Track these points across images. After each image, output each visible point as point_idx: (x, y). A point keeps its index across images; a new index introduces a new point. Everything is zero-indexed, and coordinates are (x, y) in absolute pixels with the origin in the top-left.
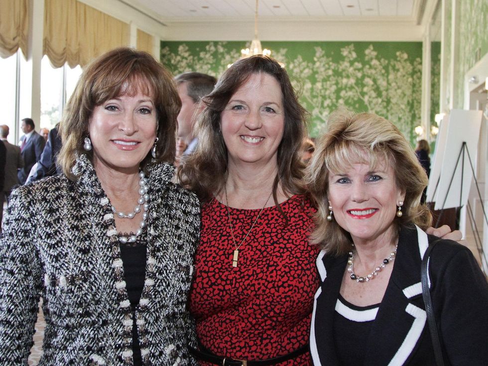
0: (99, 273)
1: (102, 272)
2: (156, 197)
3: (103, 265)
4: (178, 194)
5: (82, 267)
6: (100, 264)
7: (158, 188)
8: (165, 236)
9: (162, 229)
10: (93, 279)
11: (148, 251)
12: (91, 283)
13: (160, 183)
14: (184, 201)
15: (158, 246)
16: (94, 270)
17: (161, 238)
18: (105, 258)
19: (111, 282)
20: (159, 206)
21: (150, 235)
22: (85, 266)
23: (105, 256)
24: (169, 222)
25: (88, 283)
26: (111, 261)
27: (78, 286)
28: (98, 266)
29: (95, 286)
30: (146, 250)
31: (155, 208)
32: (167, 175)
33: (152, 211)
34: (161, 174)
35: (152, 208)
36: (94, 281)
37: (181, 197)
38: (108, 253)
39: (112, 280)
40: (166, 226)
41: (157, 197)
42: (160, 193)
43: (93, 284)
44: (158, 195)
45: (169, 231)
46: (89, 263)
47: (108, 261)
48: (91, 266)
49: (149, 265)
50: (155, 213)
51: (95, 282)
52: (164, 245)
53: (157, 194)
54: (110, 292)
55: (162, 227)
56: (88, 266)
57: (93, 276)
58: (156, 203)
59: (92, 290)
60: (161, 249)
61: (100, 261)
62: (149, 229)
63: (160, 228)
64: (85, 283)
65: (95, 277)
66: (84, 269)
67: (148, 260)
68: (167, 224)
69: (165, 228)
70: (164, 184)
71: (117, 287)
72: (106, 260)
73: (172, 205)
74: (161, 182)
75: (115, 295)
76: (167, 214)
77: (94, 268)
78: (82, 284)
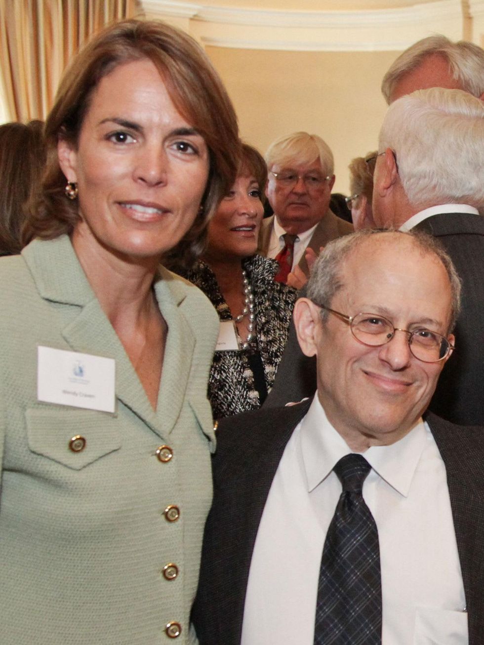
0: (232, 382)
1: (235, 380)
2: (262, 300)
3: (235, 374)
4: (281, 295)
5: (216, 375)
6: (233, 373)
7: (262, 289)
8: (280, 340)
9: (275, 332)
10: (228, 388)
11: (263, 360)
12: (226, 392)
13: (264, 284)
14: (289, 301)
15: (274, 351)
16: (227, 379)
17: (276, 343)
18: (236, 366)
19: (244, 392)
20: (266, 309)
21: (261, 342)
22: (218, 374)
23: (235, 364)
24: (280, 324)
25: (223, 392)
26: (242, 370)
27: (213, 395)
28: (231, 374)
29: (230, 396)
30: (261, 359)
31: (263, 313)
32: (270, 274)
33: (261, 316)
34: (263, 273)
35: (259, 313)
36: (228, 390)
37: (286, 298)
38: (238, 362)
39: (245, 390)
40: (279, 329)
41: (264, 300)
42: (266, 296)
43: (228, 394)
44: (265, 298)
45: (283, 335)
46: (222, 372)
47: (239, 369)
48: (224, 375)
49: (267, 374)
50: (263, 318)
51: (230, 391)
52: (281, 350)
53: (263, 297)
54: (244, 402)
55: (274, 330)
56: (221, 374)
57: (227, 385)
58: (263, 307)
59: (227, 399)
60: (279, 354)
61: (232, 370)
62: (259, 336)
63: (272, 331)
64: (220, 391)
65: (229, 386)
66: (218, 377)
67: (264, 369)
68: (279, 327)
69: (278, 332)
70: (268, 283)
71: (250, 396)
72: (237, 368)
73: (279, 306)
74: (265, 282)
75: (249, 406)
76: (276, 317)
77: (227, 376)
78: (218, 393)
